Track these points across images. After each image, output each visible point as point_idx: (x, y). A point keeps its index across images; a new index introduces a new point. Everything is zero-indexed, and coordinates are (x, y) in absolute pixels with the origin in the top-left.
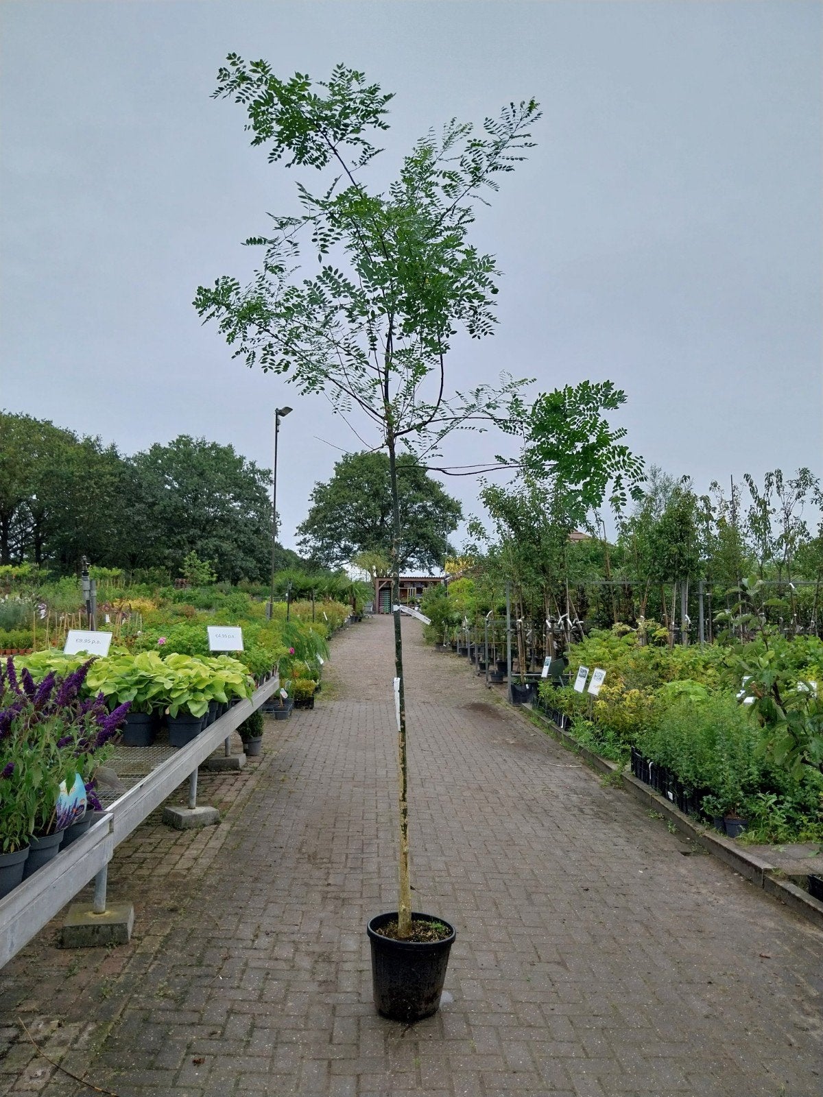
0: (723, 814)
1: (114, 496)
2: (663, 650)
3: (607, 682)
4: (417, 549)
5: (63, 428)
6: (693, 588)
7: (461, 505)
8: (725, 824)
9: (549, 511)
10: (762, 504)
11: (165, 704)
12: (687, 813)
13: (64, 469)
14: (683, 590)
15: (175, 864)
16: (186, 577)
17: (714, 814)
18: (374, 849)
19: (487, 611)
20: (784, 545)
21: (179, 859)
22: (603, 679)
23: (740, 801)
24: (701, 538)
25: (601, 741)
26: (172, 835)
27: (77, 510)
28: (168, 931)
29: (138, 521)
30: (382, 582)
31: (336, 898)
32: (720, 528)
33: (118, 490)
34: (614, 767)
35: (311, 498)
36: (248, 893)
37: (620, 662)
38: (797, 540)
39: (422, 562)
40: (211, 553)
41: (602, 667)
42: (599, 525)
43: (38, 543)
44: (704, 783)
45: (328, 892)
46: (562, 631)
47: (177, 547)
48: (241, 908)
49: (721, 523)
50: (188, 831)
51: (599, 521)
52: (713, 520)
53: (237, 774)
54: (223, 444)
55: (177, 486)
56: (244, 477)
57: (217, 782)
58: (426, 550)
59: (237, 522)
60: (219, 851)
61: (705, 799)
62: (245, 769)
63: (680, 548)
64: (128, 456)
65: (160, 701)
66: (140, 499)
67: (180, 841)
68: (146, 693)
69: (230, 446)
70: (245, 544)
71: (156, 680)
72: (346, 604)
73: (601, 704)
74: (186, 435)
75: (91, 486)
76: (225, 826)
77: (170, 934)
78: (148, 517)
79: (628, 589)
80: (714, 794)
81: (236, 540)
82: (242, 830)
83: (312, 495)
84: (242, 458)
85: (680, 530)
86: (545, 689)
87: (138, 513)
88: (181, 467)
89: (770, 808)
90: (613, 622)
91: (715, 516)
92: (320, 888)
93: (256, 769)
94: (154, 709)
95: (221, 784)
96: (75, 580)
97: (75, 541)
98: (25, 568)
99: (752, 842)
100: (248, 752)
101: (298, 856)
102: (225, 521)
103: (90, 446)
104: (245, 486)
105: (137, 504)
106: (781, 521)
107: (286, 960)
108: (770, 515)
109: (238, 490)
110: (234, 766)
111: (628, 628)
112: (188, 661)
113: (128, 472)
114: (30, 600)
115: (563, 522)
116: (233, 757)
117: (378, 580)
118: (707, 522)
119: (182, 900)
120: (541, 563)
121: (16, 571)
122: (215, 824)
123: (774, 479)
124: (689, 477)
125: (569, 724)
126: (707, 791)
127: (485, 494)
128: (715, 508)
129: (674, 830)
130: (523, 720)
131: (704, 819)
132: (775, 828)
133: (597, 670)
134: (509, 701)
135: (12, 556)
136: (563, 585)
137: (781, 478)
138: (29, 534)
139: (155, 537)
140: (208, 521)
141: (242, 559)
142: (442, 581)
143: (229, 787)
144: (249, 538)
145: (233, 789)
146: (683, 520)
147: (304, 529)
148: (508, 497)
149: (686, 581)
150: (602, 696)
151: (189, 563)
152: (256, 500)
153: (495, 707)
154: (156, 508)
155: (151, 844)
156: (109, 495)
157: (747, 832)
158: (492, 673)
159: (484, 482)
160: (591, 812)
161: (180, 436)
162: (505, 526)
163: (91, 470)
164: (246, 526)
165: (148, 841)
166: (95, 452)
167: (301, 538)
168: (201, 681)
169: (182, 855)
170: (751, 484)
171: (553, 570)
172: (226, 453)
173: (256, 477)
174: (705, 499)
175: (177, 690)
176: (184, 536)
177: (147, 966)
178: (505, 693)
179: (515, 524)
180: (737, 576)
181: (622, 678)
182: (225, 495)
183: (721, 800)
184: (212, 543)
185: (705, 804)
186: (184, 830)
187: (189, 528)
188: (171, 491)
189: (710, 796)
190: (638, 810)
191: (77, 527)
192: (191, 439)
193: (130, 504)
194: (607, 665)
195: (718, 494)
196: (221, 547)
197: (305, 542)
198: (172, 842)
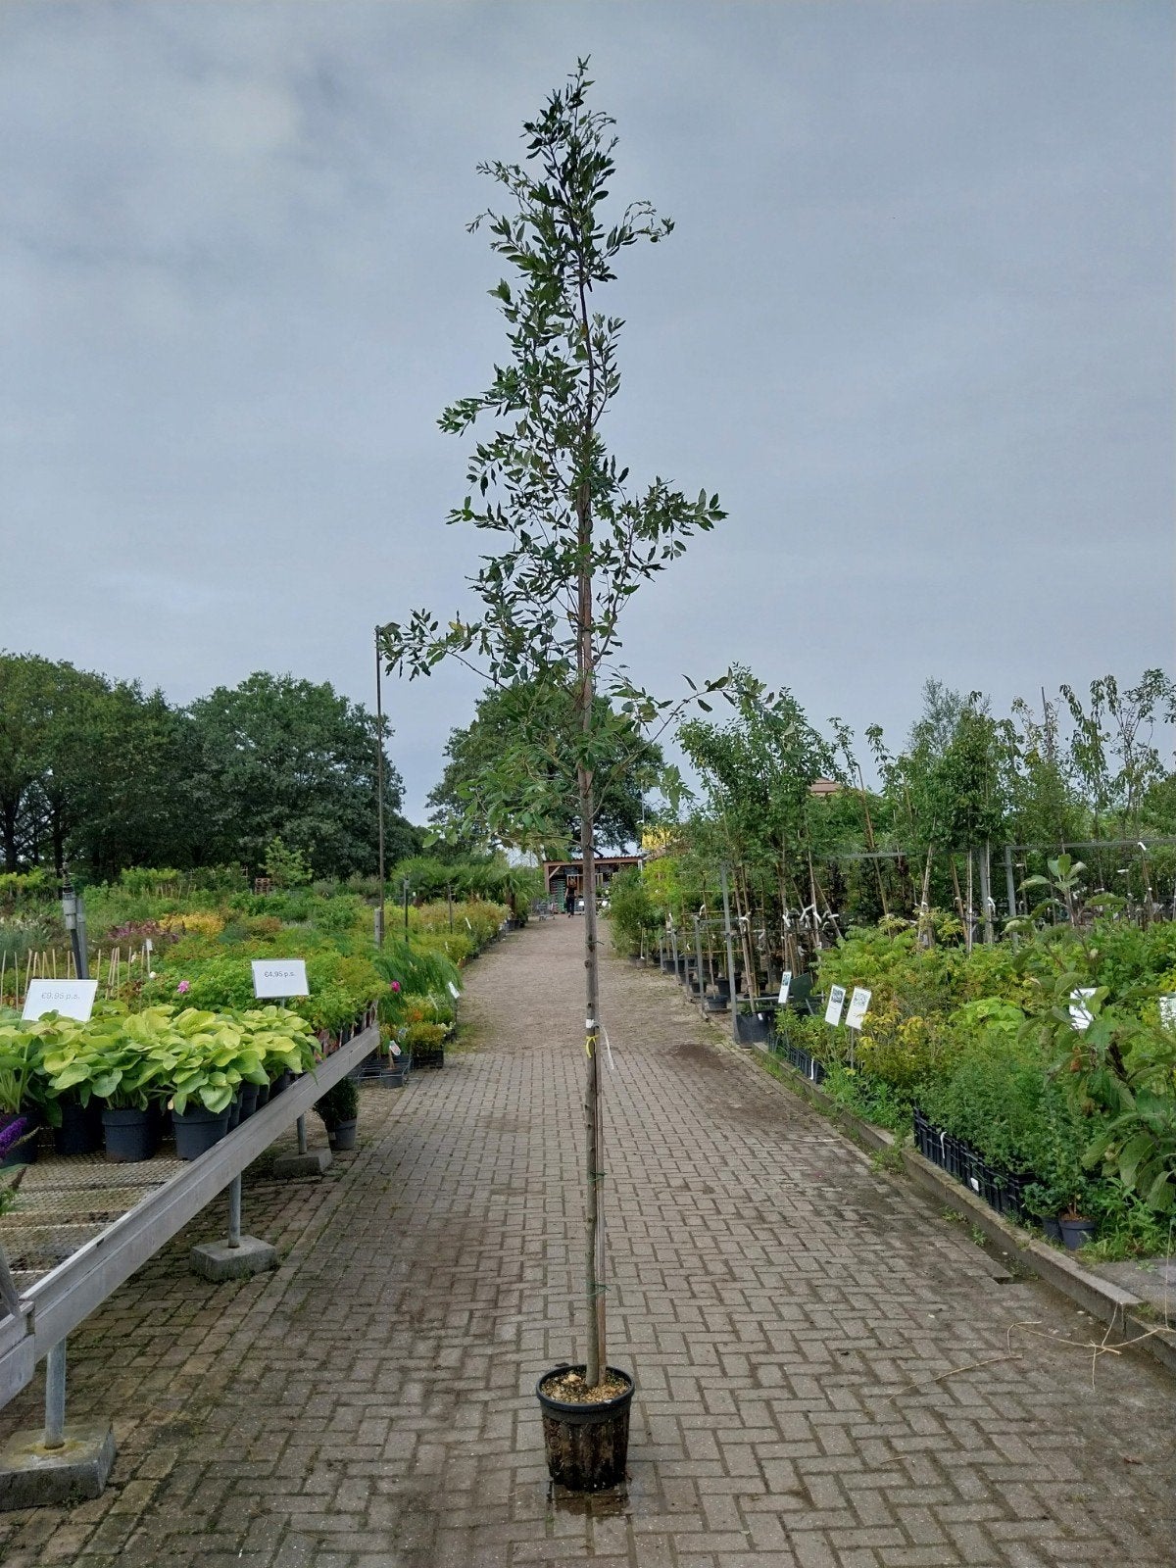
0: (1057, 1213)
1: (162, 764)
2: (954, 953)
3: (874, 1007)
4: (603, 817)
5: (89, 671)
6: (997, 857)
7: (662, 750)
8: (1060, 1229)
9: (777, 755)
10: (1091, 728)
11: (169, 1093)
12: (1001, 1210)
13: (89, 729)
14: (982, 859)
15: (197, 1345)
16: (270, 876)
17: (1042, 1213)
18: (514, 1299)
19: (699, 905)
20: (1127, 786)
21: (206, 1335)
22: (867, 1004)
23: (1081, 1192)
24: (1004, 783)
25: (869, 1099)
26: (201, 1292)
27: (110, 788)
28: (167, 1471)
29: (199, 799)
30: (554, 867)
31: (448, 1391)
32: (1031, 767)
33: (167, 756)
34: (889, 1139)
35: (446, 752)
36: (305, 1390)
37: (893, 975)
38: (1146, 778)
39: (611, 835)
40: (306, 838)
41: (865, 985)
42: (853, 771)
43: (58, 838)
44: (1025, 1164)
45: (435, 1381)
46: (808, 930)
47: (256, 833)
48: (292, 1418)
49: (1032, 760)
50: (225, 1285)
51: (852, 764)
52: (1019, 755)
53: (316, 1182)
54: (318, 682)
55: (253, 746)
56: (349, 727)
57: (284, 1197)
58: (615, 819)
59: (341, 793)
60: (271, 1317)
61: (1027, 1191)
62: (329, 1173)
63: (973, 799)
64: (180, 706)
65: (159, 1088)
66: (202, 768)
67: (212, 1302)
68: (138, 1077)
69: (327, 684)
70: (354, 823)
71: (151, 1056)
72: (501, 902)
73: (866, 1042)
74: (263, 671)
75: (129, 752)
76: (286, 1272)
77: (170, 1475)
78: (213, 792)
79: (902, 863)
80: (1041, 1182)
81: (340, 818)
82: (312, 1278)
83: (447, 748)
84: (345, 700)
85: (972, 772)
86: (785, 1020)
87: (199, 786)
88: (258, 718)
89: (1129, 1199)
90: (882, 914)
91: (1022, 748)
92: (423, 1375)
93: (345, 1172)
94: (149, 1101)
95: (290, 1200)
96: (105, 890)
97: (110, 833)
98: (36, 877)
99: (1102, 1257)
100: (335, 1146)
101: (395, 1318)
102: (323, 791)
103: (126, 695)
104: (350, 740)
105: (195, 774)
106: (1119, 751)
107: (353, 1514)
108: (1103, 743)
109: (341, 747)
110: (312, 1170)
111: (903, 922)
112: (210, 1019)
113: (182, 729)
114: (36, 923)
115: (800, 769)
116: (309, 1155)
117: (546, 866)
118: (1011, 758)
119: (199, 1408)
120: (770, 830)
121: (23, 880)
122: (271, 1269)
123: (1104, 689)
124: (980, 694)
125: (821, 1074)
126: (1028, 1177)
127: (684, 735)
128: (1022, 737)
129: (982, 1240)
130: (756, 1068)
131: (1028, 1222)
132: (1138, 1232)
133: (857, 990)
134: (736, 1040)
135: (21, 858)
136: (805, 863)
137: (1115, 688)
138: (46, 825)
139: (224, 820)
140: (299, 792)
141: (351, 845)
142: (640, 861)
143: (300, 1204)
144: (359, 814)
145: (307, 1207)
146: (976, 757)
147: (439, 796)
148: (717, 737)
149: (985, 846)
150: (867, 1030)
151: (271, 855)
152: (368, 759)
153: (713, 1050)
154: (223, 778)
155: (165, 1310)
156: (154, 762)
157: (1095, 1240)
158: (710, 998)
159: (680, 715)
160: (856, 1217)
161: (254, 675)
162: (715, 780)
163: (128, 729)
164: (354, 797)
165: (164, 1305)
166: (134, 703)
167: (435, 810)
168: (224, 1052)
169: (212, 1327)
170: (1071, 700)
171: (787, 841)
172: (321, 695)
173: (366, 727)
174: (1007, 725)
175: (184, 1070)
176: (266, 817)
177: (124, 1538)
178: (728, 1027)
179: (729, 775)
180: (1060, 837)
181: (895, 1000)
182: (322, 755)
183: (1051, 1191)
184: (306, 824)
185: (1027, 1199)
186: (220, 1282)
187: (273, 805)
188: (244, 752)
189: (1035, 1184)
190: (928, 1208)
191: (112, 812)
192: (271, 678)
193: (187, 774)
194: (873, 980)
195: (1025, 716)
196: (319, 828)
197: (440, 815)
198: (200, 1304)
